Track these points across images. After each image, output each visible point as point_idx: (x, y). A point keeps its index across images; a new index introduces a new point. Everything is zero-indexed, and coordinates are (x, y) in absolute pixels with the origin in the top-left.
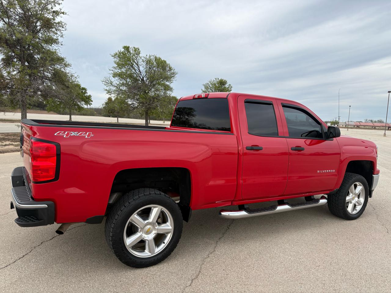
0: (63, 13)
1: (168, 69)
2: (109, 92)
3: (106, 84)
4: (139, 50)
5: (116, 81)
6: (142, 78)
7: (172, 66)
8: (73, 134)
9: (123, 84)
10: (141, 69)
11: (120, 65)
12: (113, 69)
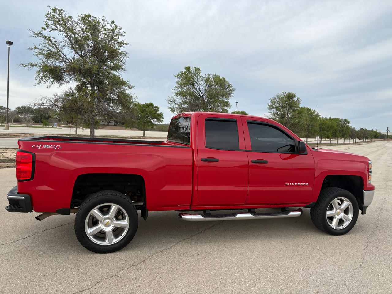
0: (126, 44)
1: (226, 86)
2: (172, 110)
3: (170, 102)
4: (199, 69)
5: (179, 100)
6: (201, 96)
7: (230, 83)
8: (46, 146)
9: (185, 102)
10: (201, 87)
11: (182, 85)
12: (175, 89)
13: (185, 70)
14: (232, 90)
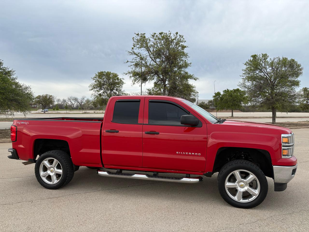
1: (295, 66)
4: (267, 55)
8: (22, 123)
13: (252, 58)
14: (301, 70)
